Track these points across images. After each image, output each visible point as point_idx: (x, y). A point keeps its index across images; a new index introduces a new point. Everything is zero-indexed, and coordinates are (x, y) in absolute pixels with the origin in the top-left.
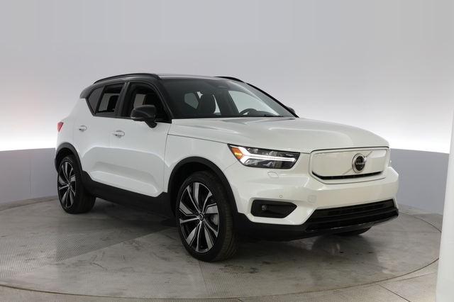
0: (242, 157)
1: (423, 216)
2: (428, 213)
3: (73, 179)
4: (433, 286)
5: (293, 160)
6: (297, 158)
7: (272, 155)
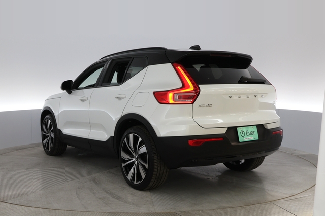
1: (304, 156)
2: (307, 154)
4: (311, 204)
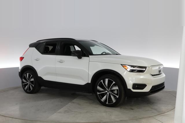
0: (127, 69)
3: (32, 80)
5: (144, 69)
6: (146, 69)
7: (137, 68)
